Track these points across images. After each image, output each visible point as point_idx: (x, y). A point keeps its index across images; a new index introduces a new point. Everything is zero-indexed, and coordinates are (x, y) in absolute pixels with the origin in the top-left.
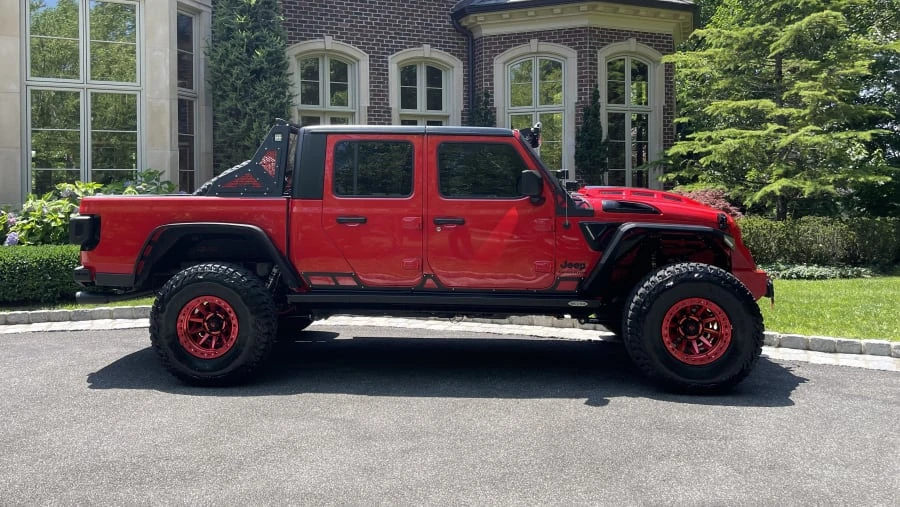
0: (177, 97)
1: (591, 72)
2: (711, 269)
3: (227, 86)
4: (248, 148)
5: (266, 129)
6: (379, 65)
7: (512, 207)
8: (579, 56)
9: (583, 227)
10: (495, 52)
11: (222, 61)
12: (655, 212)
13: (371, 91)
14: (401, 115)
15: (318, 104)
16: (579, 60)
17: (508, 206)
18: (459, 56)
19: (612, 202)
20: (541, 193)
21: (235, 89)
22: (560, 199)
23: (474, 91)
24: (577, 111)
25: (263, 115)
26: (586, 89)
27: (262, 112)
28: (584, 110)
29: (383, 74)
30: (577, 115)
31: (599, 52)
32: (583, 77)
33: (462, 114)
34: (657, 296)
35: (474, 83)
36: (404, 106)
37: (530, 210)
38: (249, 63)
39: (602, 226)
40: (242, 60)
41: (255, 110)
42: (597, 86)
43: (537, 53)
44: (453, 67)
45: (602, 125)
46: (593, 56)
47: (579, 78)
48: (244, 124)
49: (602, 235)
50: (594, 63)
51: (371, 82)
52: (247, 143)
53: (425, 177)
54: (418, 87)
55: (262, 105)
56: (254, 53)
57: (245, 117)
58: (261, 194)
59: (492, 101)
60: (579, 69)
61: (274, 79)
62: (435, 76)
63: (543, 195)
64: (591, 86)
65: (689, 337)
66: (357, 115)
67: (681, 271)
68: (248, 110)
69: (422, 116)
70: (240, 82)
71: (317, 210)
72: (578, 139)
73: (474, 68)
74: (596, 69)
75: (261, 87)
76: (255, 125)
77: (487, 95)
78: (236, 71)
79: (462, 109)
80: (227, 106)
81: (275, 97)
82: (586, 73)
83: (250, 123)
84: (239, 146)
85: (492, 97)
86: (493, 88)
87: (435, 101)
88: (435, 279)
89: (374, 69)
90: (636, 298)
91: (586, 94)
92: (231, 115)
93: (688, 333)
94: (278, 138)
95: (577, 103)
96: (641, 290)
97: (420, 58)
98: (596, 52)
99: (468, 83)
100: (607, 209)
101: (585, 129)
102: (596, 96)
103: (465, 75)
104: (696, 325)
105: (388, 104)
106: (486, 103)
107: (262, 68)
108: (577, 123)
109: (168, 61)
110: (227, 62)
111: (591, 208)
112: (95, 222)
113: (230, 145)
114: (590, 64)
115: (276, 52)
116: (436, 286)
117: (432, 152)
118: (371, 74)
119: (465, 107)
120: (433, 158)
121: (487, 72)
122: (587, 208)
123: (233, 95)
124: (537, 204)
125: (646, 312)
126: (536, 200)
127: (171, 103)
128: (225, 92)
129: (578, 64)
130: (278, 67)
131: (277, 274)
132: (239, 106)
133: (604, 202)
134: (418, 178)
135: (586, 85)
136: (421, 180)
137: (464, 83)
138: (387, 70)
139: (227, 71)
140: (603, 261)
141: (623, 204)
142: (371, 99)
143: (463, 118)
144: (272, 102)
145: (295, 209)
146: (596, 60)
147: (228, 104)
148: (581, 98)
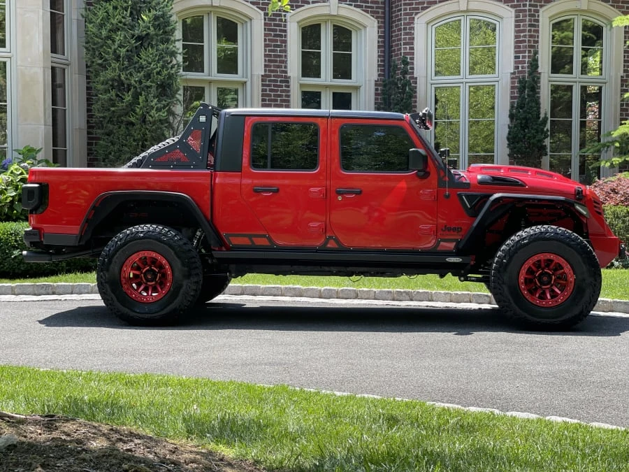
0: (50, 65)
1: (531, 36)
2: (560, 230)
3: (108, 53)
4: (133, 124)
5: (153, 104)
6: (275, 25)
7: (402, 180)
8: (517, 16)
9: (460, 196)
10: (418, 9)
11: (101, 26)
12: (521, 185)
13: (266, 56)
14: (302, 85)
15: (203, 71)
16: (516, 21)
17: (399, 179)
18: (374, 13)
19: (487, 177)
20: (426, 168)
21: (117, 58)
22: (442, 174)
23: (390, 57)
24: (513, 83)
25: (150, 87)
26: (524, 57)
27: (148, 83)
28: (520, 82)
29: (281, 36)
30: (512, 88)
31: (541, 10)
32: (521, 42)
33: (376, 85)
34: (515, 252)
35: (391, 47)
36: (305, 74)
37: (417, 182)
38: (132, 28)
39: (476, 196)
40: (125, 24)
41: (140, 82)
42: (536, 53)
43: (467, 11)
44: (365, 27)
45: (541, 100)
46: (534, 16)
47: (516, 42)
48: (128, 97)
49: (476, 204)
50: (534, 25)
51: (266, 46)
52: (132, 119)
53: (329, 157)
54: (323, 51)
55: (148, 76)
56: (139, 17)
57: (129, 90)
58: (188, 167)
59: (413, 68)
60: (516, 31)
61: (161, 47)
62: (343, 37)
63: (428, 170)
64: (530, 52)
65: (544, 287)
66: (249, 84)
67: (535, 231)
68: (133, 82)
69: (327, 87)
70: (124, 50)
71: (237, 181)
72: (511, 116)
73: (390, 27)
74: (537, 31)
75: (147, 56)
76: (141, 99)
77: (405, 63)
78: (119, 37)
79: (376, 78)
80: (109, 77)
81: (163, 67)
82: (525, 36)
83: (136, 96)
84: (122, 122)
85: (413, 64)
86: (413, 54)
87: (343, 68)
88: (337, 241)
89: (270, 30)
90: (499, 253)
91: (524, 62)
92: (113, 87)
93: (543, 283)
94: (203, 119)
95: (514, 73)
96: (504, 247)
97: (325, 15)
98: (538, 11)
99: (384, 47)
100: (482, 183)
101: (521, 106)
102: (534, 65)
103: (379, 37)
104: (550, 276)
105: (286, 72)
106: (405, 72)
107: (148, 34)
108: (512, 98)
109: (41, 24)
110: (109, 26)
111: (468, 181)
112: (44, 190)
113: (110, 121)
114: (530, 25)
115: (163, 16)
116: (337, 246)
117: (334, 132)
118: (265, 35)
119: (379, 75)
120: (336, 138)
121: (406, 34)
122: (464, 181)
123: (115, 65)
124: (422, 178)
125: (507, 264)
126: (422, 173)
127: (44, 71)
128: (106, 60)
129: (516, 26)
130: (165, 32)
131: (200, 237)
132: (123, 77)
133: (479, 177)
134: (322, 156)
135: (525, 52)
136: (325, 159)
137: (379, 47)
138: (285, 31)
139: (108, 37)
140: (475, 224)
141: (494, 179)
142: (265, 66)
143: (377, 90)
144: (158, 73)
145: (217, 181)
146: (538, 21)
147: (109, 74)
148: (517, 68)
